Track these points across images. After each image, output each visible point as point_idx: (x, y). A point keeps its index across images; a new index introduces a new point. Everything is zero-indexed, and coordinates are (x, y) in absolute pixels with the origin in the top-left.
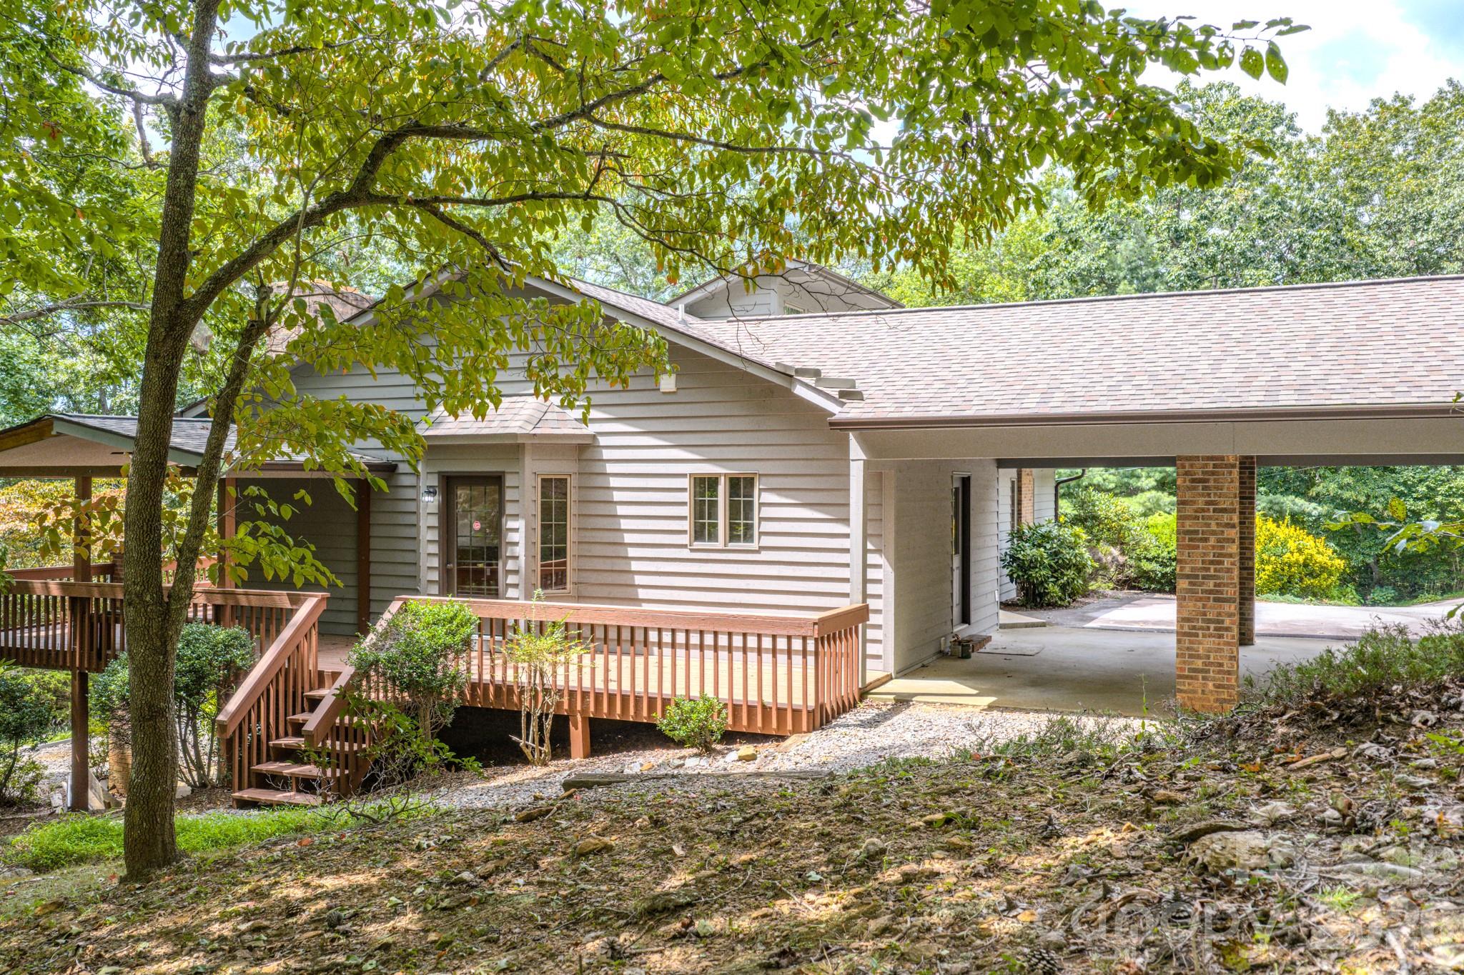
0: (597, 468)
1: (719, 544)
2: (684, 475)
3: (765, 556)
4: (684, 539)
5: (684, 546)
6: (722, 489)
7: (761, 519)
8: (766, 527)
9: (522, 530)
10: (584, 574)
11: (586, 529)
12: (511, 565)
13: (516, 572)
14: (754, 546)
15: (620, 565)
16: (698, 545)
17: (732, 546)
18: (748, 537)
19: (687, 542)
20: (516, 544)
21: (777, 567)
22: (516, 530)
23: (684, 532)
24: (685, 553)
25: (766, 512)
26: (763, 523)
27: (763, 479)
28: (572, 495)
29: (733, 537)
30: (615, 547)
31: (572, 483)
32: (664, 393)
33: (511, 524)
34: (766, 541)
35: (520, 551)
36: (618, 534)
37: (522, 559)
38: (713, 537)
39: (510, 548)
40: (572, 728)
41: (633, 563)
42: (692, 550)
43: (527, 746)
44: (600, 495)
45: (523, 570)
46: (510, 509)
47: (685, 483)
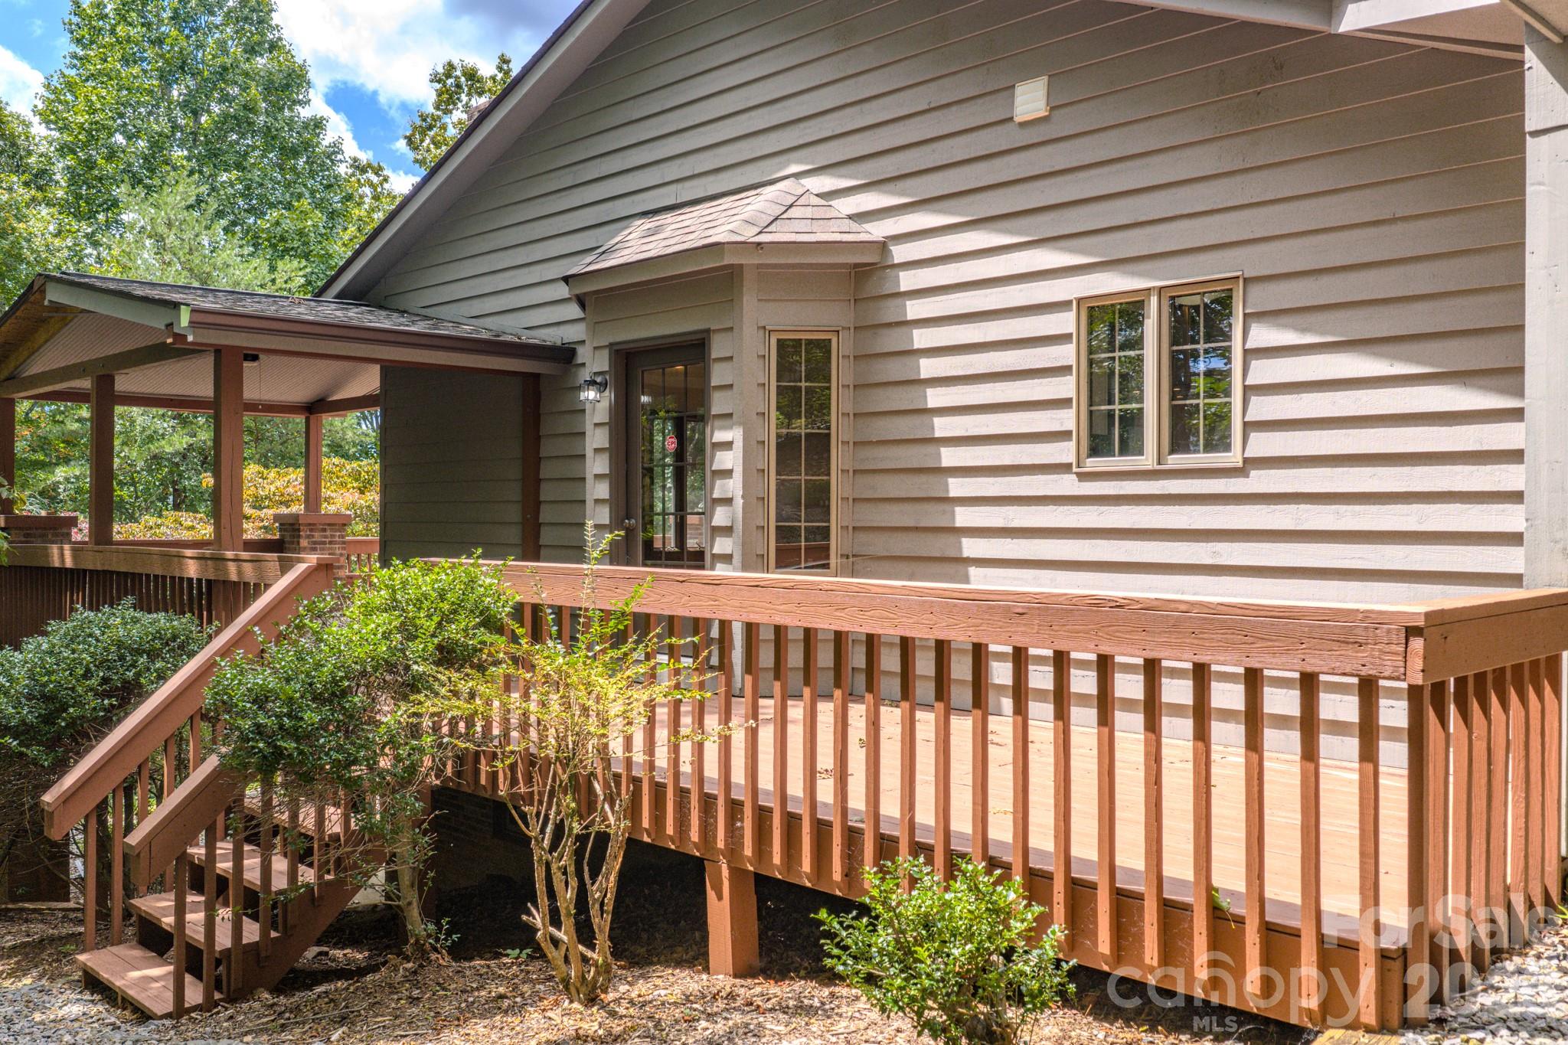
0: (889, 312)
1: (1147, 460)
2: (1063, 306)
3: (1260, 481)
4: (1065, 451)
5: (1065, 468)
6: (1153, 328)
7: (1248, 390)
8: (1263, 408)
9: (739, 445)
10: (863, 537)
11: (870, 443)
12: (721, 517)
13: (727, 531)
14: (1233, 457)
15: (933, 517)
16: (1095, 464)
17: (1176, 461)
18: (1217, 440)
19: (1071, 458)
20: (728, 473)
21: (1292, 508)
22: (728, 445)
23: (1065, 435)
24: (1068, 485)
25: (1263, 372)
26: (1255, 400)
27: (1255, 291)
28: (841, 373)
29: (1180, 438)
30: (923, 478)
31: (842, 347)
32: (1023, 125)
33: (720, 436)
34: (1263, 444)
35: (733, 487)
36: (930, 449)
37: (739, 502)
38: (1130, 445)
39: (718, 483)
40: (711, 894)
41: (959, 511)
42: (1083, 477)
43: (556, 942)
44: (894, 370)
45: (739, 527)
46: (719, 404)
47: (1066, 322)
